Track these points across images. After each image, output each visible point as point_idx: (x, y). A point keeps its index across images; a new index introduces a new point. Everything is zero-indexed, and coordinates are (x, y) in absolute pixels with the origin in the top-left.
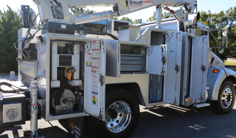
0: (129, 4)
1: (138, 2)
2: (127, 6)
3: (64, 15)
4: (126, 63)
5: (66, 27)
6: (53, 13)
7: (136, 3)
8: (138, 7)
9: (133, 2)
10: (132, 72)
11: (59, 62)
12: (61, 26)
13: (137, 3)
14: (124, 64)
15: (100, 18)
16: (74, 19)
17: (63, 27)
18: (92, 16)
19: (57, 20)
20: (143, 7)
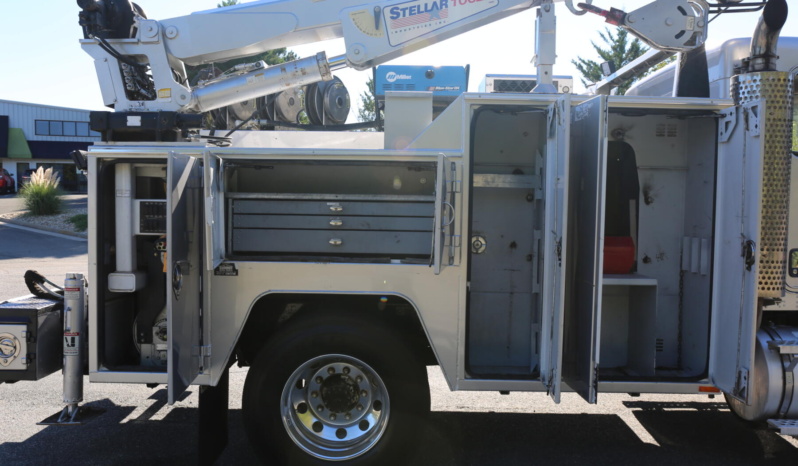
0: (388, 20)
1: (426, 5)
2: (377, 27)
3: (157, 88)
4: (368, 225)
5: (142, 121)
6: (125, 84)
7: (419, 12)
8: (428, 23)
9: (404, 10)
10: (385, 259)
11: (141, 222)
12: (126, 121)
13: (422, 9)
14: (361, 228)
15: (280, 82)
16: (183, 97)
17: (134, 121)
18: (252, 78)
19: (136, 105)
20: (449, 20)
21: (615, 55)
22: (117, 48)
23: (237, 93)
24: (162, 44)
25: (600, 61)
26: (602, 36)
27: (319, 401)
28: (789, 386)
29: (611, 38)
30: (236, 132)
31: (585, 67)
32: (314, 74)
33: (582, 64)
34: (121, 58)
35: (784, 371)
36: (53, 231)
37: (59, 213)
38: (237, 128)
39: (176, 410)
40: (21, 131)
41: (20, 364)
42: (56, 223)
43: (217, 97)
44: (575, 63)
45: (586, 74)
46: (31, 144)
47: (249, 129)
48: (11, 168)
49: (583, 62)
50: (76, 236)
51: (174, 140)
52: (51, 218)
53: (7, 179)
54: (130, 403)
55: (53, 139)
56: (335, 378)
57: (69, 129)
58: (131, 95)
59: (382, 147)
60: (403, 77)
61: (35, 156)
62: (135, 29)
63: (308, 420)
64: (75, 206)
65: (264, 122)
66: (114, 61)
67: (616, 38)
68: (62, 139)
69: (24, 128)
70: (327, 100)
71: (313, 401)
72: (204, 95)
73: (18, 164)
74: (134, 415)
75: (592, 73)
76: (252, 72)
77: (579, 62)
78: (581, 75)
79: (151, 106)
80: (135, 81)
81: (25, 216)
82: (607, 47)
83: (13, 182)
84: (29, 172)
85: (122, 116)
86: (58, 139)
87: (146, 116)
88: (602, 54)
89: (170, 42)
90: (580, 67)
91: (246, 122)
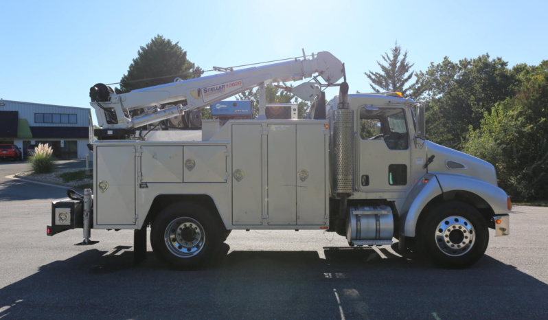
1: (217, 87)
2: (199, 96)
3: (118, 119)
5: (113, 132)
7: (214, 90)
9: (209, 89)
12: (107, 132)
15: (164, 116)
16: (128, 123)
17: (110, 132)
18: (154, 115)
19: (110, 126)
20: (225, 93)
21: (391, 69)
22: (103, 105)
23: (148, 121)
24: (120, 104)
25: (382, 73)
26: (384, 58)
27: (180, 237)
28: (359, 227)
29: (389, 58)
30: (152, 132)
31: (373, 77)
32: (176, 113)
33: (371, 75)
34: (105, 109)
35: (357, 221)
36: (49, 183)
37: (53, 172)
38: (152, 130)
39: (125, 252)
40: (26, 121)
41: (68, 223)
42: (51, 178)
43: (141, 122)
44: (367, 74)
45: (374, 81)
46: (33, 129)
47: (157, 130)
48: (19, 144)
49: (372, 73)
50: (64, 185)
51: (125, 139)
52: (48, 175)
53: (17, 151)
54: (106, 250)
55: (46, 125)
56: (186, 228)
57: (56, 119)
58: (109, 122)
59: (201, 140)
60: (223, 106)
61: (34, 136)
62: (110, 98)
63: (176, 245)
64: (61, 168)
65: (163, 127)
66: (102, 111)
67: (392, 59)
68: (52, 125)
69: (28, 119)
70: (191, 116)
71: (179, 238)
72: (136, 121)
73: (24, 142)
74: (108, 254)
75: (378, 80)
76: (153, 113)
77: (368, 73)
78: (371, 82)
79: (116, 126)
80: (110, 117)
81: (32, 174)
82: (387, 65)
83: (21, 153)
84: (33, 147)
85: (106, 130)
86: (49, 125)
87: (114, 130)
88: (384, 68)
89: (124, 103)
90: (369, 77)
91: (156, 126)
